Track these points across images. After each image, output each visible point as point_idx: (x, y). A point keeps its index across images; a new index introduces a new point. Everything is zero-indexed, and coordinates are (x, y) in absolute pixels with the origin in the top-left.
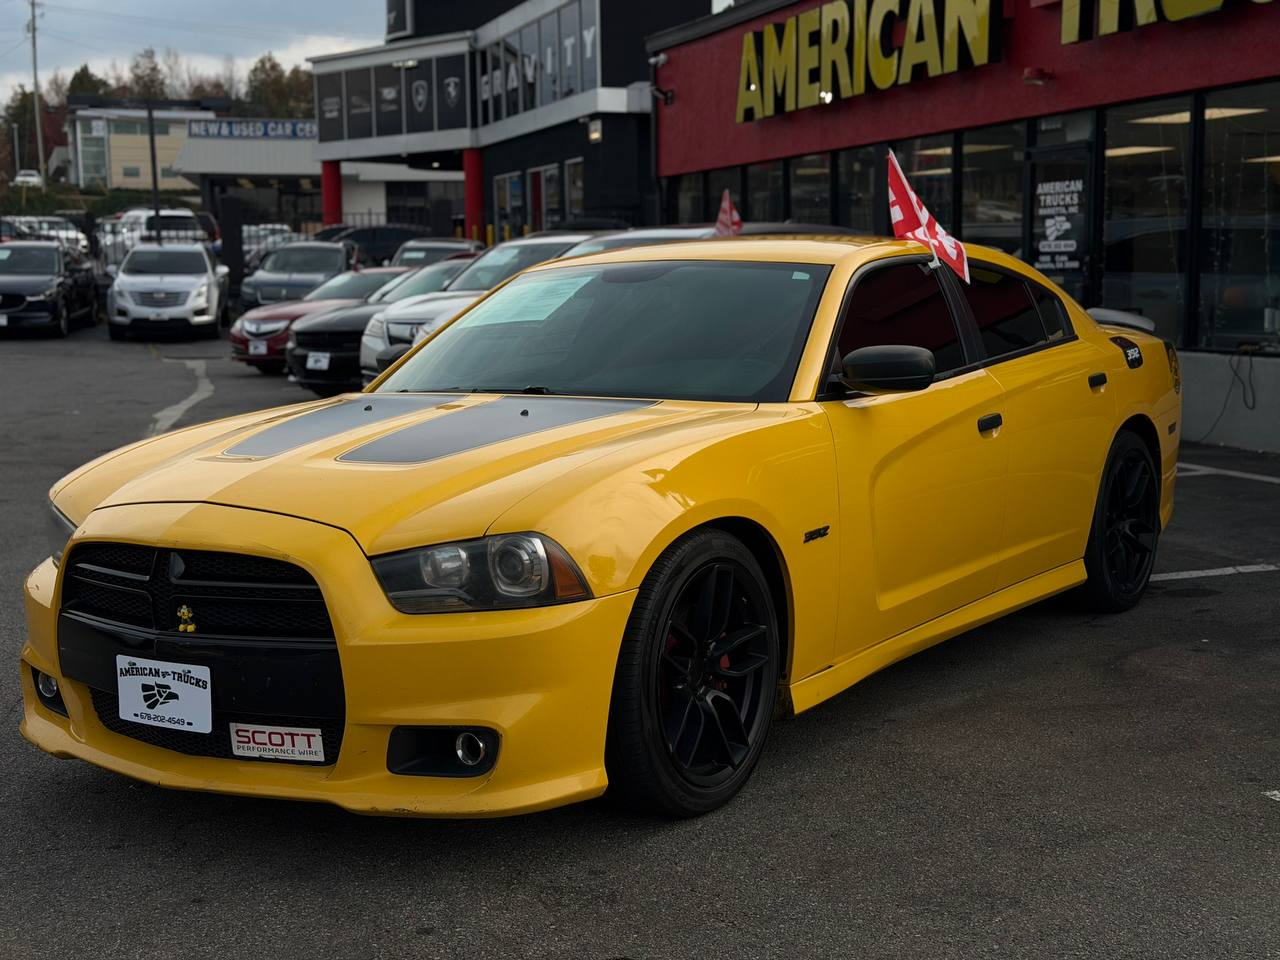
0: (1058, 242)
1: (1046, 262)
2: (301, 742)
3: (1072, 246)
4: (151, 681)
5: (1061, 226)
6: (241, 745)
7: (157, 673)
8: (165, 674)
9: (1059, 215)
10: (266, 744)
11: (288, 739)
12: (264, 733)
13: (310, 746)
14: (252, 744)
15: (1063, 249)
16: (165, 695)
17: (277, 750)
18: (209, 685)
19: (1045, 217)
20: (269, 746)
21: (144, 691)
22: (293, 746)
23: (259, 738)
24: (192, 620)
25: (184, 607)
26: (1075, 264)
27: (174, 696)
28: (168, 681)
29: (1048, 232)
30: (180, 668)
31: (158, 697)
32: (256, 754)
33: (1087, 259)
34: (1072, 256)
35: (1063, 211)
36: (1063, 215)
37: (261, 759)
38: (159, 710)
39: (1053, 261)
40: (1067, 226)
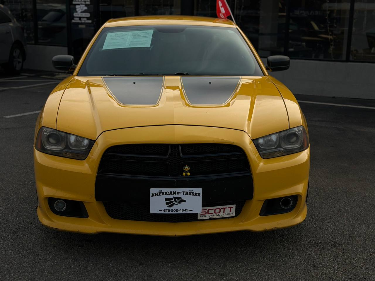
0: (82, 14)
1: (77, 20)
2: (227, 211)
3: (88, 15)
4: (171, 196)
5: (83, 8)
6: (202, 215)
7: (174, 193)
8: (178, 193)
9: (82, 4)
10: (213, 213)
11: (222, 210)
12: (213, 209)
13: (230, 211)
14: (207, 214)
15: (84, 16)
16: (178, 201)
17: (217, 215)
18: (201, 195)
19: (75, 5)
20: (214, 214)
21: (166, 201)
22: (224, 212)
23: (210, 212)
24: (189, 171)
25: (187, 166)
26: (90, 21)
27: (184, 201)
28: (180, 195)
29: (77, 10)
30: (187, 190)
31: (174, 202)
32: (208, 218)
33: (95, 20)
34: (88, 19)
35: (84, 3)
36: (83, 4)
37: (210, 219)
38: (174, 207)
39: (80, 19)
40: (86, 8)
